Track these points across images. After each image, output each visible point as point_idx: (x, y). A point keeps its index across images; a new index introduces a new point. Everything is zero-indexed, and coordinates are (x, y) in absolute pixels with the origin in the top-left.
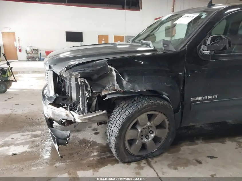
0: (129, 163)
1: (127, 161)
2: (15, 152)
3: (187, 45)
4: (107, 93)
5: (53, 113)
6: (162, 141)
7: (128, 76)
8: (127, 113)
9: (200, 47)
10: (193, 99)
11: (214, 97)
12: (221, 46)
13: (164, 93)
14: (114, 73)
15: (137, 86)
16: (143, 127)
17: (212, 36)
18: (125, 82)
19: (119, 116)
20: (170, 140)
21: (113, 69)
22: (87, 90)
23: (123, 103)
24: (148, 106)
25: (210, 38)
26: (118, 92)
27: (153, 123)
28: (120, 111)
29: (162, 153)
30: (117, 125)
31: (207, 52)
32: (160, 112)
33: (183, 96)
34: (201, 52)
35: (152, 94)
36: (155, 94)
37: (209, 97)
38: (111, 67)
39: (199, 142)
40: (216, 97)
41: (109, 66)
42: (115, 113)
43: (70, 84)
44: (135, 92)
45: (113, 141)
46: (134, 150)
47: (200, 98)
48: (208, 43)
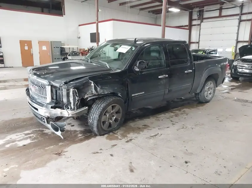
0: (103, 135)
1: (102, 134)
2: (25, 144)
3: (127, 66)
4: (88, 96)
5: (50, 113)
6: (119, 121)
7: (100, 85)
8: (102, 106)
9: (134, 67)
10: (133, 95)
11: (142, 93)
12: (144, 66)
13: (119, 93)
14: (93, 84)
15: (105, 90)
16: (110, 114)
17: (139, 61)
18: (98, 89)
19: (98, 108)
20: (123, 119)
21: (92, 82)
22: (76, 96)
23: (97, 101)
24: (113, 101)
25: (138, 63)
26: (95, 95)
27: (115, 111)
28: (97, 105)
29: (119, 128)
30: (97, 113)
31: (137, 70)
32: (118, 104)
33: (128, 94)
34: (135, 70)
35: (112, 95)
36: (114, 94)
37: (140, 93)
38: (91, 81)
39: (136, 120)
40: (144, 93)
41: (90, 81)
42: (94, 107)
43: (62, 93)
44: (104, 94)
45: (95, 123)
46: (105, 127)
47: (136, 94)
48: (138, 65)
